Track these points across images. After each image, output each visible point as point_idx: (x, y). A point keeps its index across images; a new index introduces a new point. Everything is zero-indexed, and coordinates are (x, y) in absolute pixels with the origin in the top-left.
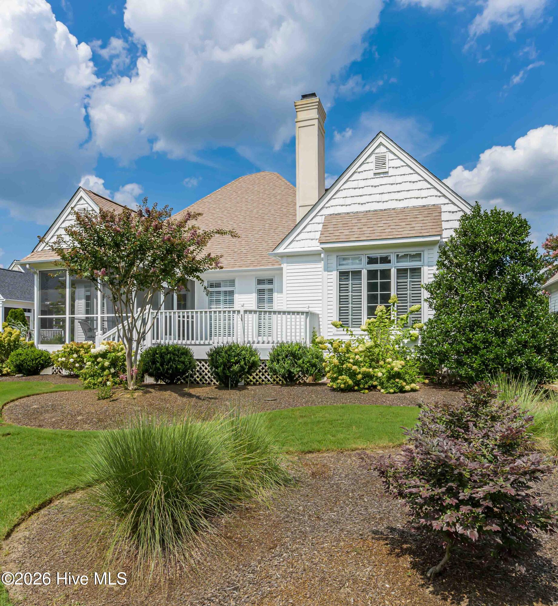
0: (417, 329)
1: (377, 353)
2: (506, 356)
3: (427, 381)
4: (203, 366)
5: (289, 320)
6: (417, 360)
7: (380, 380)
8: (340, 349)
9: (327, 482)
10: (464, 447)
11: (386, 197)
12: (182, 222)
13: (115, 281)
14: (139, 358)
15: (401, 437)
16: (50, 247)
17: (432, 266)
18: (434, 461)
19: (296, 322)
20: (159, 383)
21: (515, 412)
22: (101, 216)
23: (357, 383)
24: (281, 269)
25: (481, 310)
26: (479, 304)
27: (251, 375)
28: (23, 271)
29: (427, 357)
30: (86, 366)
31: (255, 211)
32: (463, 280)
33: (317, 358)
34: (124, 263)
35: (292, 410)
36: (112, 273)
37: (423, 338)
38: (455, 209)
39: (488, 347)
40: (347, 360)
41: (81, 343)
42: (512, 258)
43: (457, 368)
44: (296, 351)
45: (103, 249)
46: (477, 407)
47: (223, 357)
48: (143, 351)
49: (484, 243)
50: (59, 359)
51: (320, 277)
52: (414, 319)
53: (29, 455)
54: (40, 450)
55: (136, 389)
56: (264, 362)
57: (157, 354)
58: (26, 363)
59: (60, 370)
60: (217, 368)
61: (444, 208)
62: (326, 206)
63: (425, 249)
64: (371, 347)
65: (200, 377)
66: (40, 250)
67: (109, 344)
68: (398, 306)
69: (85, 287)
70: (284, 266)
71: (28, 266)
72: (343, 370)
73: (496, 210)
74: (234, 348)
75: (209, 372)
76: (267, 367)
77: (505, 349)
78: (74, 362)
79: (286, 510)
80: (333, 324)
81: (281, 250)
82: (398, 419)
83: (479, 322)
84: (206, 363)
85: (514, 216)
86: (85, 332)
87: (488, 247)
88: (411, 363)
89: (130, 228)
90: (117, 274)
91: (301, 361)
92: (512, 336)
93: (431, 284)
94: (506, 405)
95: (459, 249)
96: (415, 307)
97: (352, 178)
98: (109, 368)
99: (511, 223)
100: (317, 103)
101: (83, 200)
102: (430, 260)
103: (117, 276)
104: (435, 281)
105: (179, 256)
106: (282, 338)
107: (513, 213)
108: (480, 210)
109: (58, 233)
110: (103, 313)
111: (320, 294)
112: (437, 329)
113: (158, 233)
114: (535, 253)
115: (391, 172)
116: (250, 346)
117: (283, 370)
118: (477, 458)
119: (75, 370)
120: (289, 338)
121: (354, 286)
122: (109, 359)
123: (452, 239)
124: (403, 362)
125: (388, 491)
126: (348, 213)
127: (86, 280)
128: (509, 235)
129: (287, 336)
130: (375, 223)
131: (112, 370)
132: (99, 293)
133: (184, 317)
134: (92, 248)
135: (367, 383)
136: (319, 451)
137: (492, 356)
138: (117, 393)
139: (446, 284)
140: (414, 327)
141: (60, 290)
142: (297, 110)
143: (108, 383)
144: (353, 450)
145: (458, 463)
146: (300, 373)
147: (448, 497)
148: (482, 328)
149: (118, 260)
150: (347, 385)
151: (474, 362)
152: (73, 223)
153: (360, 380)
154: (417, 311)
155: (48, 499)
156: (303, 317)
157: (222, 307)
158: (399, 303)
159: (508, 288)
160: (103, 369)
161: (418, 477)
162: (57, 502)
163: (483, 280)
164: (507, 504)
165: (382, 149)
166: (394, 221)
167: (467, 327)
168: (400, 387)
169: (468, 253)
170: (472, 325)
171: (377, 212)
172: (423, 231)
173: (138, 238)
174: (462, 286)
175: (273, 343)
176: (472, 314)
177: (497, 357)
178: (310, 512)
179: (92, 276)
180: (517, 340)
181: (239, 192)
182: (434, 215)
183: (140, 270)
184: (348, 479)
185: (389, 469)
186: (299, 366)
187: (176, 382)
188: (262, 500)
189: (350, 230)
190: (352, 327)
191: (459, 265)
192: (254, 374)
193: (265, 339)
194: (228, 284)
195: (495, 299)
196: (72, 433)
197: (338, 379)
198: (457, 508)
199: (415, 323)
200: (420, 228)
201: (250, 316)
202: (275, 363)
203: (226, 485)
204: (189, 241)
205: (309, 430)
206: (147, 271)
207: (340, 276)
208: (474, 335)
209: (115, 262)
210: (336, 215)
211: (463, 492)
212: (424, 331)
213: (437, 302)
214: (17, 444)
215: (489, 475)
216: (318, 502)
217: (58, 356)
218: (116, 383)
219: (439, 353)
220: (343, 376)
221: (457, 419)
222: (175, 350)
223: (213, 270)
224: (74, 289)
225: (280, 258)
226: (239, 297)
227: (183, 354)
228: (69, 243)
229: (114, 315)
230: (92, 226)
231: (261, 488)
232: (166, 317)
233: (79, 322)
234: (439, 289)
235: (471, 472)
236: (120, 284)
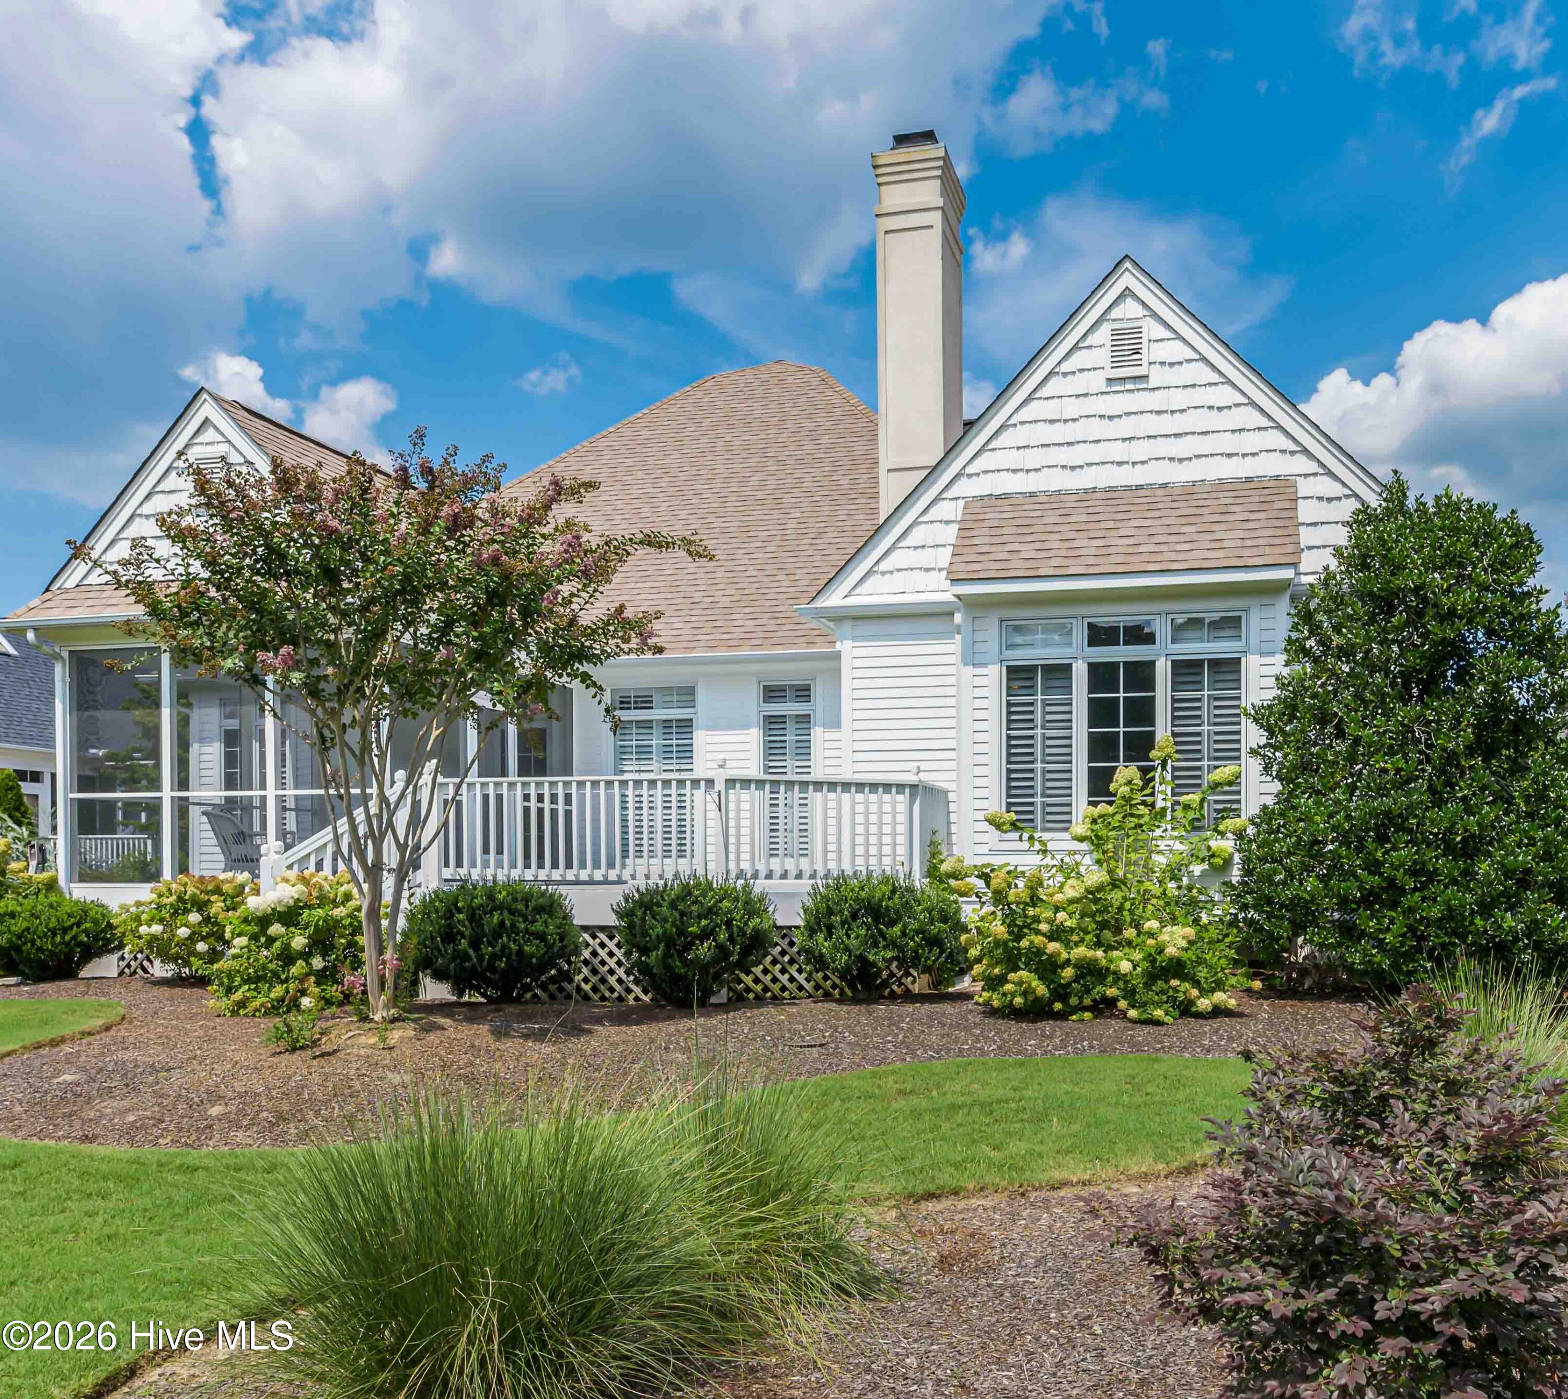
0: (1229, 835)
1: (1116, 904)
2: (1473, 912)
3: (1257, 985)
4: (602, 945)
5: (860, 808)
6: (1231, 924)
7: (1126, 982)
8: (1012, 895)
9: (983, 1281)
10: (1381, 1172)
11: (1140, 450)
12: (535, 509)
13: (322, 685)
14: (402, 923)
15: (1188, 1145)
16: (108, 578)
17: (1272, 654)
18: (1306, 1214)
19: (881, 813)
20: (466, 998)
21: (1508, 1068)
22: (278, 481)
23: (1061, 992)
24: (837, 656)
25: (1408, 782)
26: (1402, 764)
27: (748, 973)
28: (11, 651)
29: (1256, 916)
30: (233, 951)
31: (754, 481)
32: (1357, 696)
33: (945, 920)
34: (351, 630)
35: (874, 1075)
36: (314, 662)
37: (1246, 861)
38: (1336, 489)
39: (1424, 887)
40: (1030, 925)
41: (214, 878)
42: (1489, 633)
43: (1340, 945)
44: (881, 900)
45: (284, 584)
46: (1406, 1056)
47: (665, 920)
48: (416, 901)
49: (1418, 588)
50: (143, 929)
51: (952, 681)
52: (1220, 806)
53: (55, 1231)
54: (90, 1215)
55: (394, 1020)
56: (786, 931)
57: (459, 911)
58: (33, 942)
59: (146, 963)
60: (644, 951)
61: (1305, 487)
62: (969, 470)
63: (1252, 603)
64: (1100, 888)
65: (594, 979)
66: (71, 584)
67: (304, 881)
68: (1174, 769)
69: (223, 703)
70: (845, 647)
71: (31, 636)
72: (1019, 955)
73: (1449, 497)
74: (696, 893)
75: (619, 963)
76: (795, 949)
77: (1471, 891)
78: (193, 938)
79: (868, 1370)
80: (991, 821)
81: (834, 599)
82: (1180, 1096)
83: (1400, 815)
84: (611, 938)
85: (1498, 515)
86: (223, 842)
87: (1425, 600)
88: (1213, 933)
89: (371, 524)
90: (331, 663)
91: (897, 929)
92: (1489, 854)
93: (1270, 707)
94: (1483, 1049)
95: (1347, 605)
96: (1225, 771)
97: (1044, 392)
98: (306, 955)
99: (1491, 535)
100: (941, 163)
101: (211, 430)
102: (1266, 636)
103: (330, 670)
104: (1279, 697)
105: (526, 613)
106: (839, 860)
107: (1495, 506)
108: (1404, 495)
109: (133, 531)
110: (281, 784)
111: (952, 733)
112: (1286, 836)
113: (458, 541)
114: (1553, 622)
115: (1157, 377)
116: (747, 885)
117: (845, 958)
118: (1417, 1202)
119: (196, 963)
120: (860, 861)
121: (1048, 709)
122: (307, 926)
123: (1328, 577)
124: (1190, 932)
125: (1170, 1303)
126: (1032, 495)
127: (230, 681)
128: (1485, 570)
129: (854, 856)
130: (1111, 524)
131: (318, 963)
132: (269, 721)
133: (540, 798)
134: (248, 581)
135: (1088, 991)
136: (956, 1193)
137: (1436, 912)
138: (335, 1033)
139: (1311, 707)
140: (1221, 828)
141: (138, 714)
142: (881, 180)
143: (306, 1002)
144: (1053, 1188)
145: (1372, 1216)
146: (895, 964)
147: (1342, 1313)
148: (1410, 831)
149: (332, 620)
150: (1030, 998)
151: (1388, 929)
152: (184, 500)
153: (1069, 984)
154: (1230, 783)
155: (123, 1364)
156: (902, 799)
157: (656, 769)
158: (1178, 760)
159: (1479, 719)
160: (288, 958)
161: (1256, 1260)
162: (153, 1375)
163: (1411, 697)
164: (1502, 1326)
165: (1131, 309)
166: (1166, 521)
167: (1369, 830)
168: (1182, 1002)
169: (1372, 620)
170: (1384, 824)
171: (1116, 495)
172: (1246, 553)
173: (396, 554)
174: (1356, 711)
175: (813, 876)
176: (1382, 792)
177: (1451, 914)
178: (939, 1372)
179: (249, 668)
180: (1503, 866)
181: (706, 422)
182: (1278, 505)
183: (404, 653)
184: (1045, 1272)
185: (1172, 1240)
186: (892, 944)
187: (520, 996)
188: (796, 1342)
189: (1038, 545)
190: (1045, 830)
191: (1345, 653)
192: (758, 970)
193: (790, 864)
194: (675, 698)
195: (1444, 750)
196: (193, 1156)
197: (1007, 982)
198: (1368, 1343)
199: (1223, 818)
200: (1239, 543)
201: (745, 795)
202: (820, 937)
203: (688, 1302)
204: (559, 566)
205: (924, 1131)
206: (426, 657)
207: (1009, 679)
208: (1387, 852)
209: (324, 625)
210: (998, 497)
211: (1385, 1298)
212: (1250, 841)
213: (1285, 756)
214: (14, 1196)
215: (1456, 1249)
216: (959, 1341)
217: (137, 919)
218: (329, 1003)
219: (1293, 904)
220: (1021, 973)
221: (1352, 1092)
222: (515, 900)
223: (633, 656)
224: (187, 711)
225: (831, 624)
226: (708, 739)
227: (539, 910)
228: (170, 566)
229: (322, 792)
230: (247, 513)
231: (793, 1307)
232: (486, 797)
233: (204, 813)
234: (1290, 721)
235: (1404, 1242)
236: (341, 692)
